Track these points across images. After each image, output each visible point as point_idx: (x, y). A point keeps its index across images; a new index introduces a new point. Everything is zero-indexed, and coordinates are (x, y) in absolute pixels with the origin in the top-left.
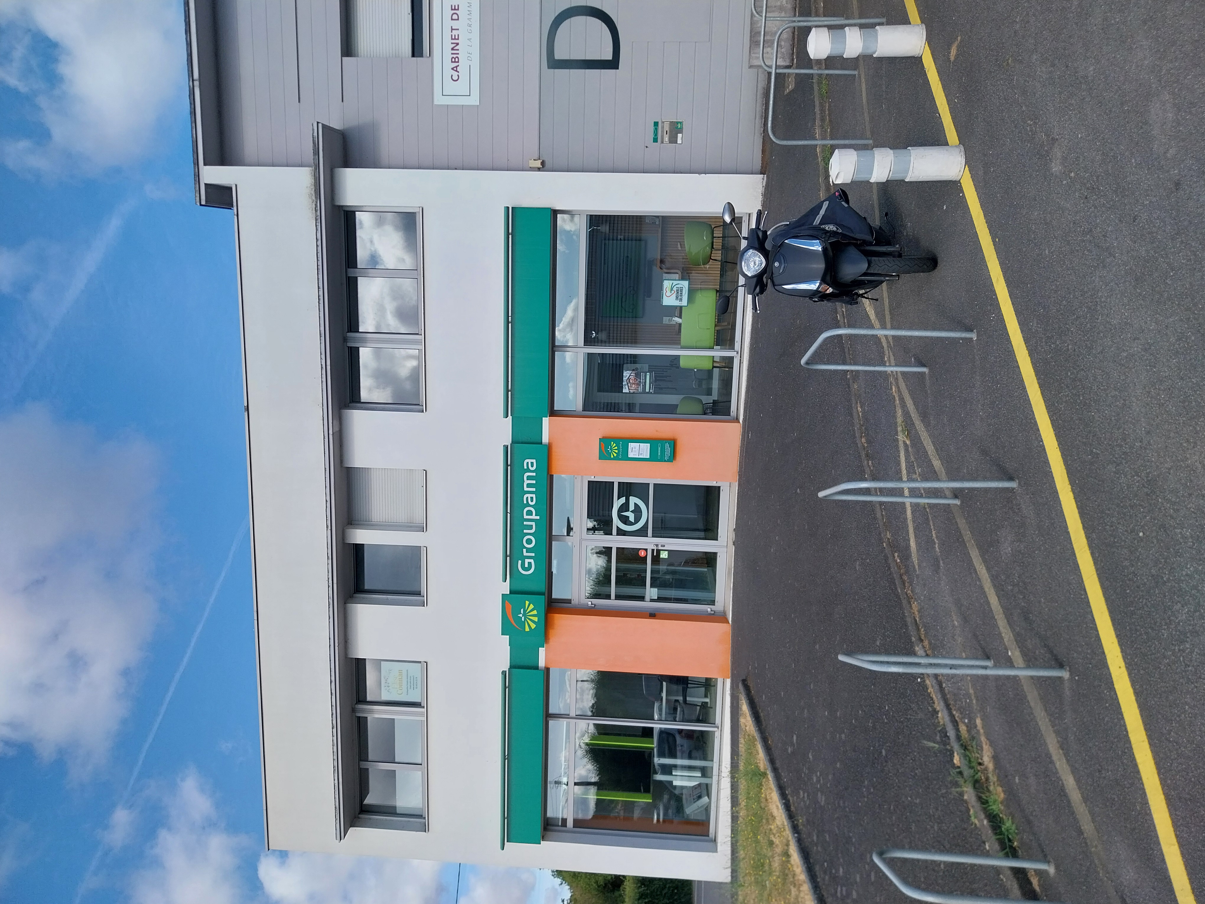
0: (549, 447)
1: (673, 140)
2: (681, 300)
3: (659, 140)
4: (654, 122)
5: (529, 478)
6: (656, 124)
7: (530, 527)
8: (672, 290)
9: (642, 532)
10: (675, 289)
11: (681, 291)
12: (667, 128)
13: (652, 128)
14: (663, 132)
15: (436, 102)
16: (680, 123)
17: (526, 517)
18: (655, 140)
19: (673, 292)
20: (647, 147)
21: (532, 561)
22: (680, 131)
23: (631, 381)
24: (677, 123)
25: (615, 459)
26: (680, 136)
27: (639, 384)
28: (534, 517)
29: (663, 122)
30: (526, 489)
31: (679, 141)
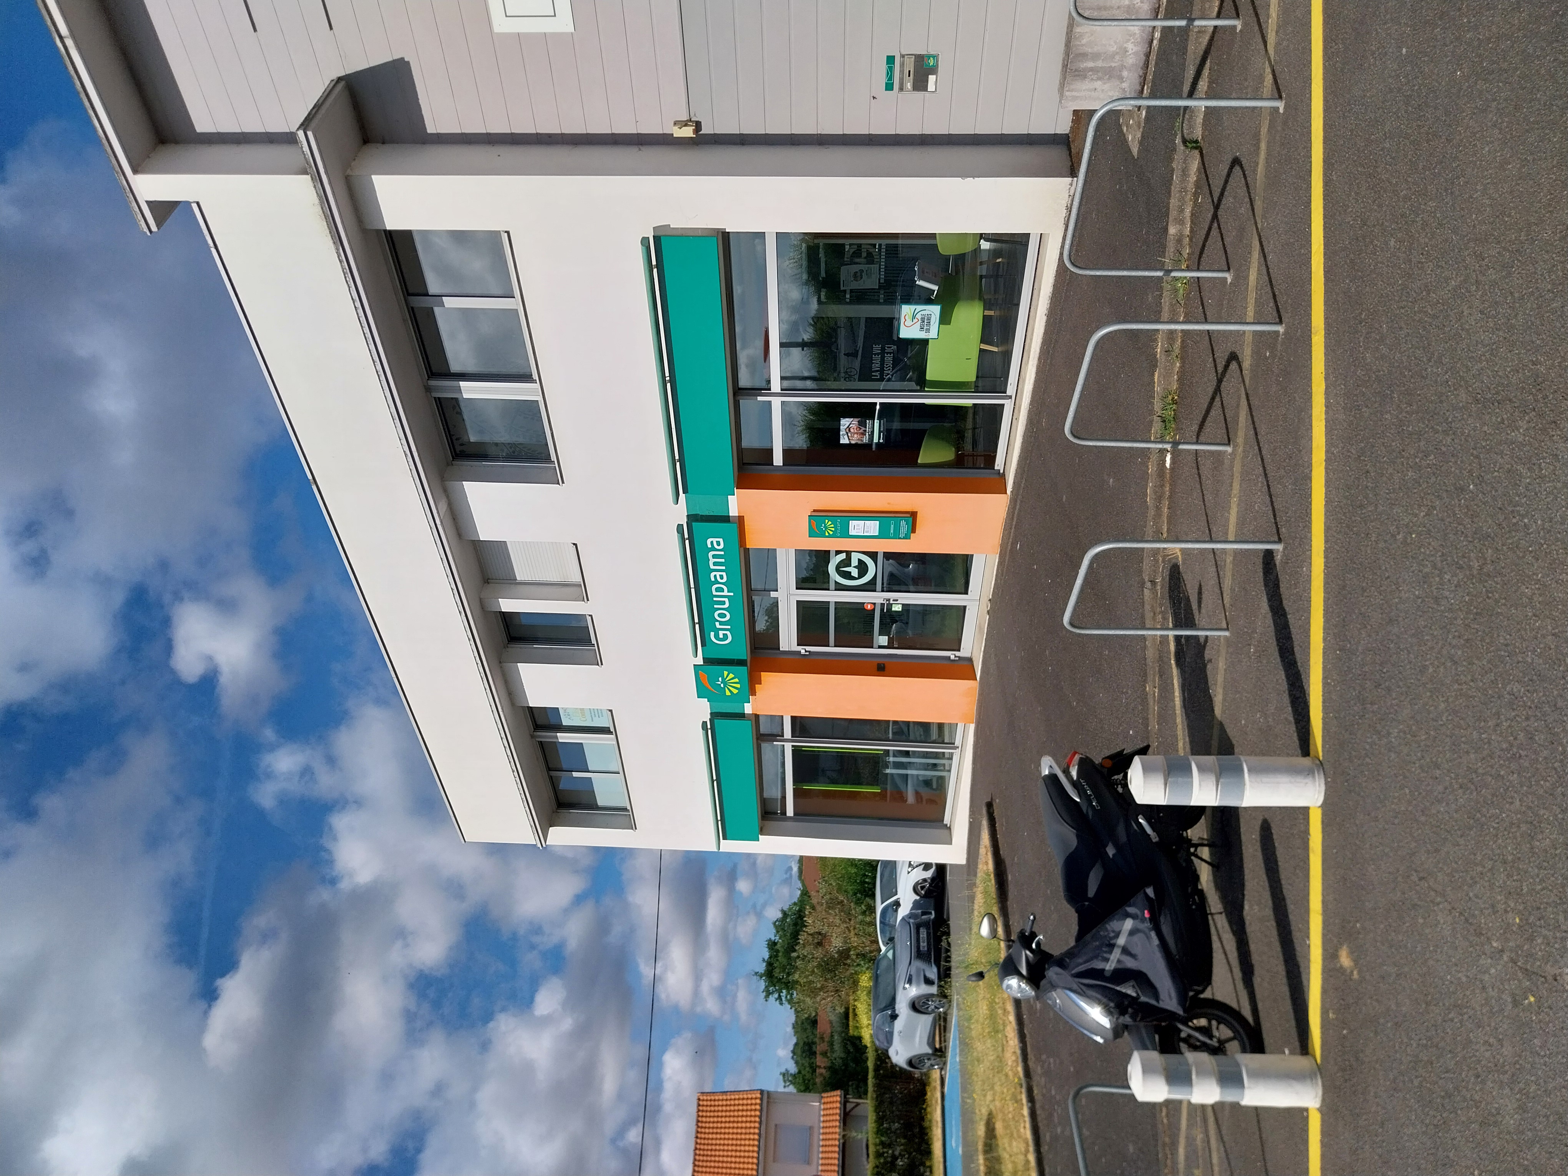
0: (741, 520)
1: (920, 85)
2: (928, 331)
3: (896, 86)
4: (888, 57)
5: (714, 556)
6: (891, 60)
7: (724, 603)
8: (914, 317)
9: (870, 587)
10: (919, 316)
11: (929, 319)
12: (910, 65)
13: (884, 67)
14: (902, 72)
15: (497, 29)
16: (934, 57)
17: (714, 593)
18: (889, 87)
19: (915, 321)
20: (874, 98)
21: (728, 633)
22: (933, 70)
23: (852, 430)
24: (929, 56)
25: (830, 536)
26: (932, 78)
27: (864, 434)
28: (726, 593)
29: (903, 56)
30: (712, 567)
31: (931, 87)
